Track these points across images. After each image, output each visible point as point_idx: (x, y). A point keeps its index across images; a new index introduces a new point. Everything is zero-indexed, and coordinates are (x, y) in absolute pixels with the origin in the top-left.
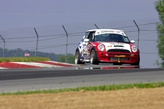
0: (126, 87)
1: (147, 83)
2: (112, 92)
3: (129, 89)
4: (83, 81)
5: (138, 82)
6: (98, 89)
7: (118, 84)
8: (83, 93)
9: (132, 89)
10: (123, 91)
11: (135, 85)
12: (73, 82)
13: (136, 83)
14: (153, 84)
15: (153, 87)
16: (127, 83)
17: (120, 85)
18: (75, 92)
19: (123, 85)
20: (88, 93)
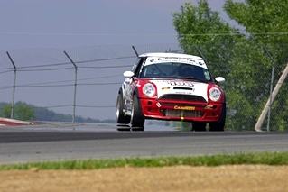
0: (112, 165)
1: (149, 157)
2: (86, 172)
3: (117, 169)
4: (38, 153)
5: (132, 156)
6: (62, 167)
7: (98, 159)
8: (36, 174)
9: (122, 169)
10: (106, 171)
11: (128, 162)
12: (19, 153)
13: (129, 157)
14: (159, 160)
15: (158, 165)
16: (114, 157)
17: (101, 161)
18: (20, 172)
19: (107, 161)
20: (45, 173)
